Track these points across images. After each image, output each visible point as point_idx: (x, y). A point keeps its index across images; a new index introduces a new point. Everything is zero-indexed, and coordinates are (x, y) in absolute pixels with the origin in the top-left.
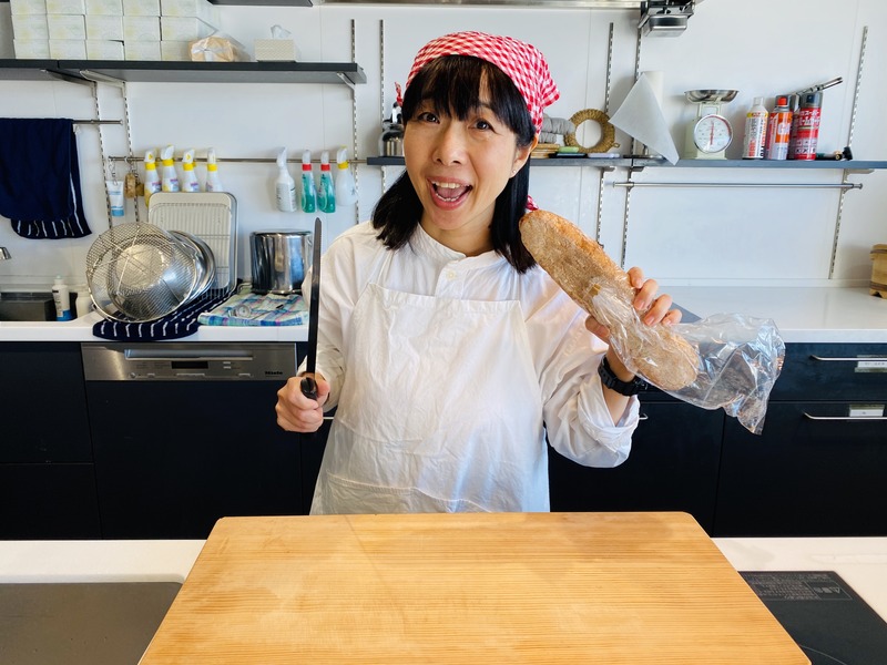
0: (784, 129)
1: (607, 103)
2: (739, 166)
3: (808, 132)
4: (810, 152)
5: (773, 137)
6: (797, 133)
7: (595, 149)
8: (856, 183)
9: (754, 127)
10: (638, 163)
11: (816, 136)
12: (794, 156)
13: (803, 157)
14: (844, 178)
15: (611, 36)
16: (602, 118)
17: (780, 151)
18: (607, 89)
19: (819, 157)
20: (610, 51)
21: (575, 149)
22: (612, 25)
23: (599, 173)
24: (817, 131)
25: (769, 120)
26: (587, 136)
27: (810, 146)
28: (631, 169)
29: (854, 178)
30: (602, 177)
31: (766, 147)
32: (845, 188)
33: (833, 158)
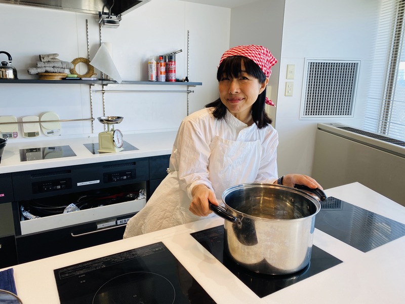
0: (163, 69)
1: (88, 55)
2: (147, 84)
3: (172, 71)
4: (174, 78)
5: (159, 72)
6: (168, 71)
7: (85, 76)
8: (192, 90)
9: (151, 68)
10: (105, 82)
11: (175, 72)
12: (168, 80)
13: (171, 81)
14: (188, 88)
15: (87, 25)
16: (87, 62)
17: (163, 78)
18: (88, 49)
19: (177, 81)
20: (87, 32)
21: (76, 76)
22: (87, 20)
23: (89, 86)
24: (175, 70)
25: (157, 65)
26: (81, 70)
27: (173, 76)
28: (103, 85)
29: (191, 88)
30: (90, 88)
31: (157, 76)
32: (189, 92)
33: (182, 81)
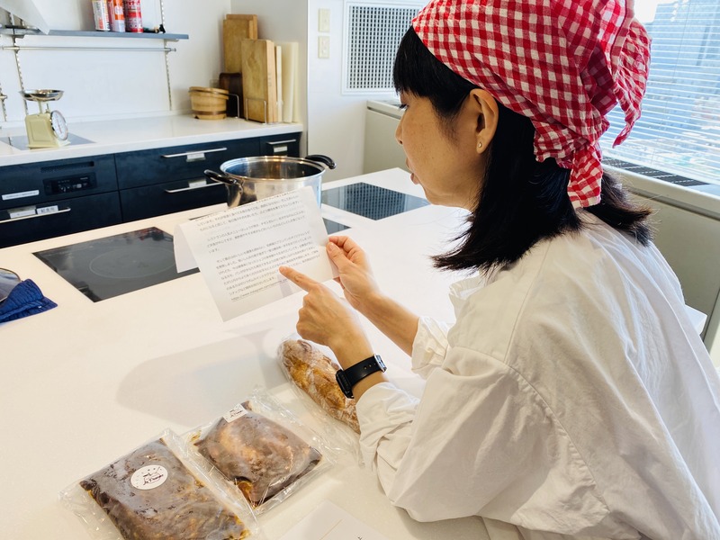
0: (119, 10)
2: (94, 36)
3: (135, 13)
4: (139, 27)
5: (113, 17)
6: (128, 15)
8: (173, 48)
9: (98, 8)
10: (19, 32)
11: (140, 16)
12: (129, 29)
13: (136, 31)
14: (165, 44)
17: (120, 25)
19: (146, 31)
24: (140, 13)
25: (108, 4)
27: (138, 23)
28: (14, 37)
29: (170, 45)
31: (110, 22)
32: (167, 51)
33: (153, 32)
